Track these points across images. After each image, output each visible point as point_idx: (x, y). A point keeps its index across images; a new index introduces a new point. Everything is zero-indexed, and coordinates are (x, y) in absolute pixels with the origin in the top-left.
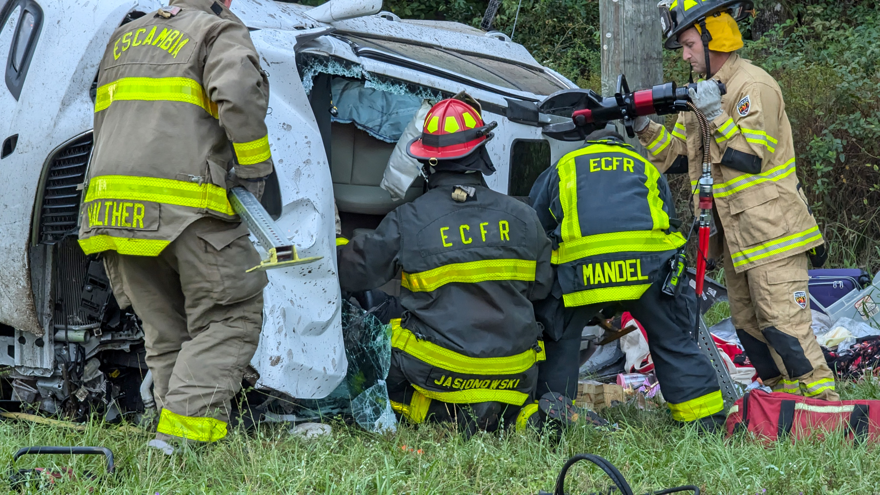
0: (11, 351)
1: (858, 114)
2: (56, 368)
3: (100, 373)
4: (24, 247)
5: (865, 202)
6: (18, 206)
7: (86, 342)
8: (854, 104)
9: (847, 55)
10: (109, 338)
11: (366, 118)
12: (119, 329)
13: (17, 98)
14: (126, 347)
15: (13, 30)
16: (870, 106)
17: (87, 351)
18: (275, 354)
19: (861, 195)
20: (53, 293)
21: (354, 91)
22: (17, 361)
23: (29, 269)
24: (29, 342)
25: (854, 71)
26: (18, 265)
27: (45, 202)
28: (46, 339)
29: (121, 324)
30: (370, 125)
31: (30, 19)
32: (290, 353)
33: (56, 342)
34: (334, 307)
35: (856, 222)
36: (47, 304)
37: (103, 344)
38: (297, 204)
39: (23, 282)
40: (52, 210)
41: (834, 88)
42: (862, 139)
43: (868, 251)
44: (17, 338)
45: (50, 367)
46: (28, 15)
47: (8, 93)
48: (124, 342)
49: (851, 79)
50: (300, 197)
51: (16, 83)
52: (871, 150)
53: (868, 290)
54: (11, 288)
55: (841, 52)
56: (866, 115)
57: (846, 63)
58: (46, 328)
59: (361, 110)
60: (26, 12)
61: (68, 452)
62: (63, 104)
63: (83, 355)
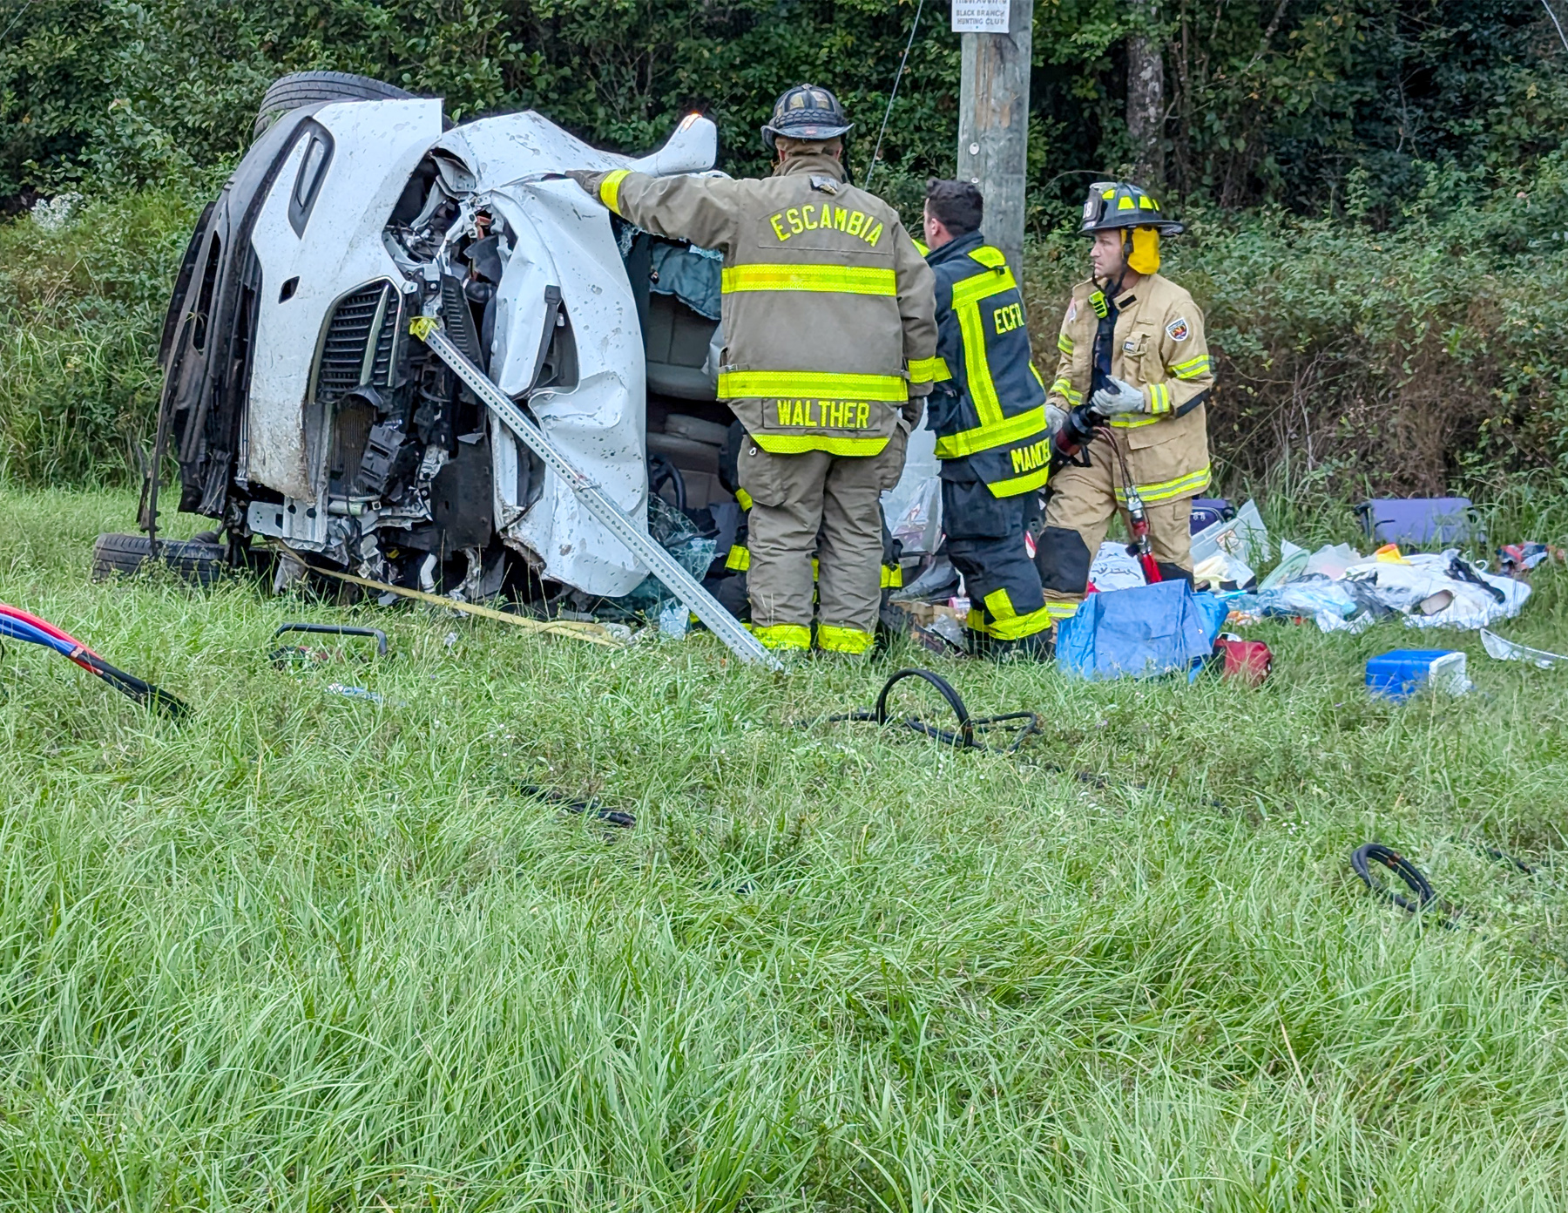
0: (279, 520)
1: (1234, 329)
2: (328, 542)
3: (377, 551)
4: (299, 404)
5: (1236, 427)
6: (295, 357)
7: (362, 515)
8: (1231, 317)
9: (1226, 263)
10: (389, 513)
11: (688, 290)
12: (400, 504)
13: (300, 236)
14: (408, 525)
15: (300, 159)
16: (1248, 322)
17: (363, 526)
18: (567, 542)
19: (1232, 420)
20: (330, 461)
21: (677, 259)
22: (285, 532)
23: (304, 430)
24: (301, 511)
25: (1233, 281)
26: (291, 424)
27: (326, 355)
28: (319, 510)
29: (404, 498)
30: (693, 299)
31: (319, 149)
32: (583, 542)
33: (330, 513)
34: (639, 497)
35: (1223, 450)
36: (321, 471)
37: (381, 519)
38: (600, 378)
39: (296, 444)
40: (333, 365)
41: (1210, 299)
42: (1237, 358)
43: (1234, 482)
44: (286, 506)
45: (322, 541)
46: (317, 144)
47: (291, 229)
48: (405, 518)
49: (1229, 289)
50: (605, 369)
51: (300, 219)
52: (1246, 371)
53: (1232, 523)
54: (283, 450)
55: (1220, 261)
56: (1243, 331)
57: (1226, 273)
58: (320, 497)
59: (684, 282)
60: (315, 139)
61: (337, 632)
62: (351, 245)
63: (360, 530)
